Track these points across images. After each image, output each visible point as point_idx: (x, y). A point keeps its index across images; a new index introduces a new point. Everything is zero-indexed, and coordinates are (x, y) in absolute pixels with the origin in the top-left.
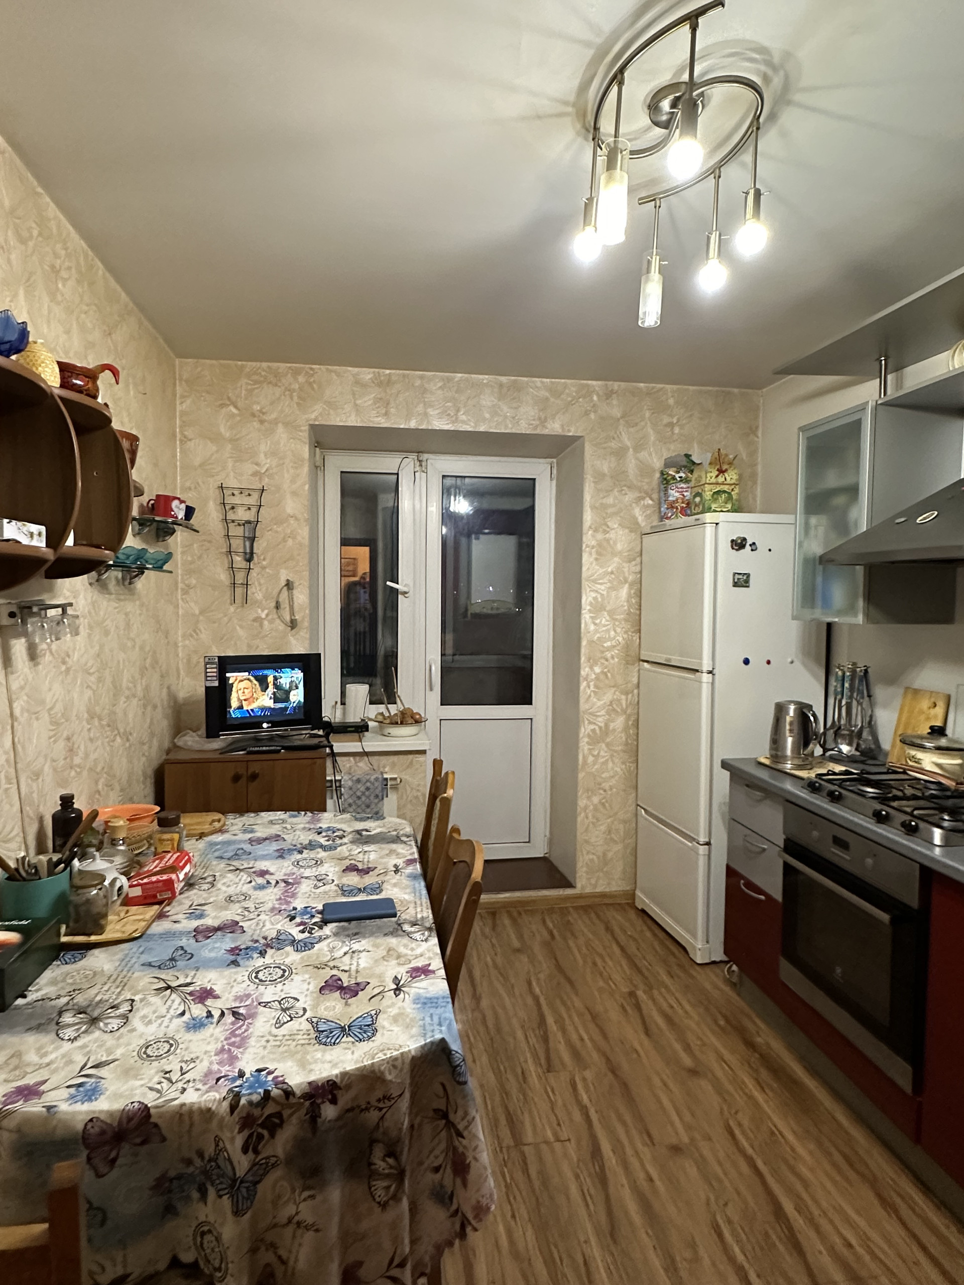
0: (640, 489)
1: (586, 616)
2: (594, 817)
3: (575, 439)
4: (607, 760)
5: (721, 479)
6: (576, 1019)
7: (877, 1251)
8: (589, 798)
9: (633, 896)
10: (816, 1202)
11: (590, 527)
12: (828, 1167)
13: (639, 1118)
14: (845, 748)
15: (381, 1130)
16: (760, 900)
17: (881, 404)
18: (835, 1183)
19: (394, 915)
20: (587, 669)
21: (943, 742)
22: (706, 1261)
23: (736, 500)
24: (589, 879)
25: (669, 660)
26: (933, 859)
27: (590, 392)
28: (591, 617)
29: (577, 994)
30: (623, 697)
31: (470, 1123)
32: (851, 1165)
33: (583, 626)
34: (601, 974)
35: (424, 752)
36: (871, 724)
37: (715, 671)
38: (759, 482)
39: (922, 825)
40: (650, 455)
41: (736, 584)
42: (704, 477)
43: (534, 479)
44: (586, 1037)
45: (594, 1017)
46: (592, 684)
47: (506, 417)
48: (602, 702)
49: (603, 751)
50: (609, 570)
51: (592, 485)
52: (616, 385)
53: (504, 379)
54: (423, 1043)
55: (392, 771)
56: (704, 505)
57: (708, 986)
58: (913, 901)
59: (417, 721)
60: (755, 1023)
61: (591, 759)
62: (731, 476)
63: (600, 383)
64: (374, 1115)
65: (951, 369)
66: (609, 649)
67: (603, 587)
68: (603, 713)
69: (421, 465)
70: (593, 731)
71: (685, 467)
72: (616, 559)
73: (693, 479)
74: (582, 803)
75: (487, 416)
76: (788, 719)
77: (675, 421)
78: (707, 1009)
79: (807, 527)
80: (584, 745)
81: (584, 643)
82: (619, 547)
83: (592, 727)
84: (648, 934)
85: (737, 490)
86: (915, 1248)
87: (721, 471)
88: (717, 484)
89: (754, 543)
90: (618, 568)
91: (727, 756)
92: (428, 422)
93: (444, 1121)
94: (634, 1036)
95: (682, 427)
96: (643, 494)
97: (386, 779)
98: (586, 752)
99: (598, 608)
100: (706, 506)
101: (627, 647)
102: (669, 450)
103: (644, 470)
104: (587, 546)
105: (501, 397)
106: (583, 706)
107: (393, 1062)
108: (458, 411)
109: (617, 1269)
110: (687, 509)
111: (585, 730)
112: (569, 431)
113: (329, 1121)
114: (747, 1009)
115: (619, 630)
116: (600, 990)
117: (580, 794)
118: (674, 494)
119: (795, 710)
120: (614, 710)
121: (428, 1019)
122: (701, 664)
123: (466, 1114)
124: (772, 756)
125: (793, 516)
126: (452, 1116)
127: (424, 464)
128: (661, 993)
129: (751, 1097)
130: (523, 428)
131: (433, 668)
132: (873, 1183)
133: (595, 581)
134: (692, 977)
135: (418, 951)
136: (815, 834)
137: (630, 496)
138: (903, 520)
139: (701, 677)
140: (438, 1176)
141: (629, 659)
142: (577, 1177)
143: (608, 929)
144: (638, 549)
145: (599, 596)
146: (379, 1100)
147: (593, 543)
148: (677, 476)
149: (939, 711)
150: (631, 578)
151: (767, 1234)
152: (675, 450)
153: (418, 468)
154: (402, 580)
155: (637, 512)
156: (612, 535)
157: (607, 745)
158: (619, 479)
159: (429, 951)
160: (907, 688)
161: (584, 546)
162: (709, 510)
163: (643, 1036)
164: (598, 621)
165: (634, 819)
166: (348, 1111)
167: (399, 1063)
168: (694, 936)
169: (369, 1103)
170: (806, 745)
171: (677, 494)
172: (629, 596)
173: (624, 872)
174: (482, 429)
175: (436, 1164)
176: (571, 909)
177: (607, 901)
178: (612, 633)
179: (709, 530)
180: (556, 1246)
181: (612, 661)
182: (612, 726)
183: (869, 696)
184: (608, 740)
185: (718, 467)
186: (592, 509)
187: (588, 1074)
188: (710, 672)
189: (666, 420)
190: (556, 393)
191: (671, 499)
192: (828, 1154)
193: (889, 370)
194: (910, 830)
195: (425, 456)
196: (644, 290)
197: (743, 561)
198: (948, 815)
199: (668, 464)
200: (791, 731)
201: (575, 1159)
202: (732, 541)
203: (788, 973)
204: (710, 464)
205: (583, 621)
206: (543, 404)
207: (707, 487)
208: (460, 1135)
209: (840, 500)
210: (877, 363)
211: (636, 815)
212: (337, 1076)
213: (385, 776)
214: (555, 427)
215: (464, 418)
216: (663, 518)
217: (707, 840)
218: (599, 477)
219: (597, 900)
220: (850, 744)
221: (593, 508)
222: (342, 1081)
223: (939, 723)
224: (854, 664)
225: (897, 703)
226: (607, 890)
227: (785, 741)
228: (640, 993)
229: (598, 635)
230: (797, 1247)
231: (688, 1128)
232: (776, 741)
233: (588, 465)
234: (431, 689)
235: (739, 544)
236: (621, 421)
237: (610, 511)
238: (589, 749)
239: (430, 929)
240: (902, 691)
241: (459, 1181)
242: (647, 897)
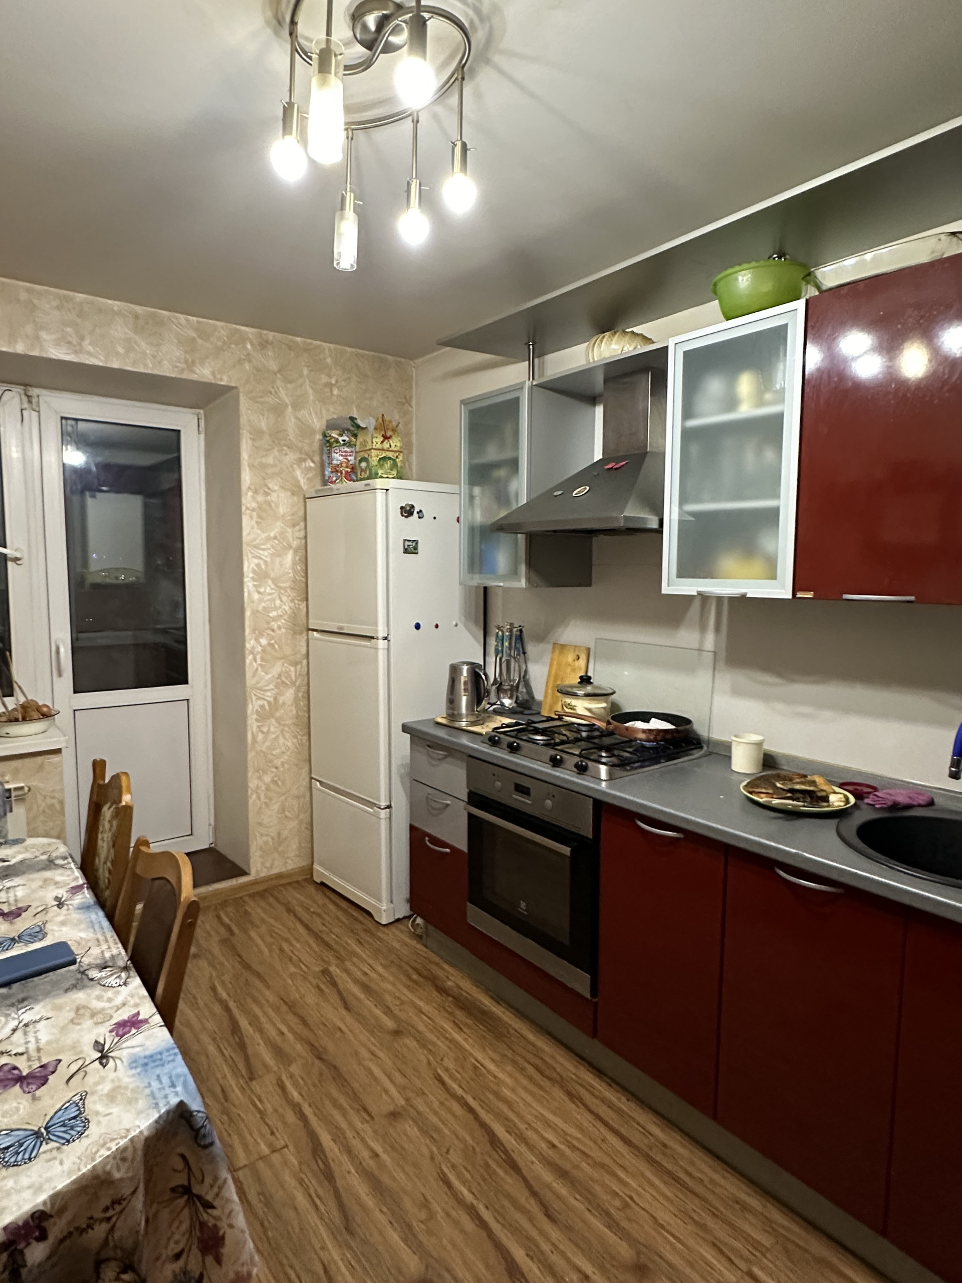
0: (300, 451)
1: (249, 584)
2: (266, 796)
3: (228, 389)
4: (277, 737)
5: (386, 445)
6: (272, 1014)
7: (575, 1143)
8: (260, 778)
9: (310, 869)
10: (521, 1117)
11: (249, 488)
12: (525, 1082)
13: (355, 1097)
14: (507, 702)
15: (111, 1244)
16: (446, 853)
17: (536, 385)
18: (533, 1094)
19: (73, 962)
20: (252, 642)
21: (589, 689)
22: (440, 1215)
23: (401, 467)
24: (263, 863)
25: (341, 628)
26: (604, 793)
27: (243, 339)
28: (254, 585)
29: (268, 987)
30: (292, 669)
31: (221, 1188)
32: (541, 1073)
33: (246, 595)
34: (291, 959)
35: (58, 751)
36: (525, 679)
37: (390, 638)
38: (414, 450)
39: (590, 764)
40: (310, 414)
41: (406, 551)
42: (370, 443)
43: (179, 431)
44: (285, 1030)
45: (291, 1006)
46: (258, 657)
47: (145, 354)
48: (270, 676)
49: (273, 726)
50: (272, 534)
51: (250, 441)
52: (271, 335)
53: (139, 309)
54: (156, 1116)
55: (15, 779)
56: (370, 471)
57: (397, 945)
58: (588, 831)
59: (46, 714)
60: (442, 969)
61: (260, 737)
62: (395, 443)
63: (253, 330)
64: (101, 1230)
65: (591, 360)
66: (274, 619)
67: (266, 553)
68: (271, 686)
69: (30, 402)
70: (262, 707)
71: (348, 430)
72: (279, 524)
73: (358, 443)
74: (253, 783)
75: (121, 350)
76: (463, 680)
77: (333, 381)
78: (400, 967)
79: (472, 498)
80: (252, 723)
81: (248, 613)
82: (281, 510)
83: (260, 702)
84: (331, 906)
85: (401, 458)
86: (603, 1129)
87: (386, 438)
88: (383, 450)
89: (421, 511)
90: (282, 533)
91: (409, 719)
92: (42, 348)
93: (186, 1197)
94: (334, 1015)
95: (339, 388)
96: (304, 456)
97: (9, 790)
98: (255, 729)
99: (261, 576)
100: (373, 471)
101: (294, 616)
102: (328, 410)
103: (305, 430)
104: (247, 508)
105: (138, 330)
106: (250, 681)
107: (121, 1156)
108: (82, 338)
109: (359, 1262)
110: (353, 473)
111: (253, 706)
112: (221, 380)
113: (40, 1265)
114: (436, 959)
115: (284, 598)
116: (292, 976)
117: (250, 775)
118: (338, 458)
119: (468, 670)
120: (283, 682)
121: (155, 1084)
122: (376, 631)
123: (216, 1179)
124: (448, 715)
125: (458, 486)
126: (196, 1189)
127: (34, 400)
128: (354, 964)
129: (452, 1041)
130: (166, 370)
131: (62, 650)
132: (561, 1082)
133: (257, 547)
134: (380, 939)
135: (119, 1000)
136: (498, 784)
137: (291, 457)
138: (560, 493)
139: (377, 644)
140: (181, 1262)
141: (297, 628)
142: (301, 1182)
143: (290, 910)
144: (301, 513)
145: (262, 563)
146: (106, 1209)
147: (254, 505)
148: (340, 439)
149: (582, 662)
150: (295, 544)
151: (487, 1166)
152: (334, 412)
153: (26, 405)
154: (12, 543)
155: (298, 473)
156: (273, 497)
157: (278, 720)
158: (277, 436)
159: (132, 996)
160: (554, 644)
161: (243, 508)
162: (376, 476)
163: (344, 1012)
164: (262, 590)
165: (308, 794)
166: (62, 1241)
167: (129, 1154)
168: (379, 900)
169: (91, 1218)
170: (479, 702)
171: (341, 458)
172: (294, 563)
173: (300, 848)
174: (115, 365)
175: (177, 1251)
176: (246, 899)
177: (283, 881)
178: (278, 602)
179: (380, 495)
180: (291, 1267)
181: (279, 632)
182: (281, 700)
183: (524, 653)
184: (278, 714)
185: (383, 432)
186: (250, 469)
187: (294, 1069)
188: (385, 638)
189: (324, 379)
190: (204, 334)
191: (335, 462)
192: (522, 1070)
193: (535, 356)
194: (582, 769)
195: (34, 392)
196: (339, 227)
197: (412, 528)
198: (606, 752)
199: (331, 426)
200: (465, 690)
201: (296, 1163)
202: (402, 508)
203: (477, 917)
204: (376, 429)
205: (246, 590)
206: (189, 345)
207: (374, 453)
208: (208, 1206)
209: (502, 473)
210: (526, 347)
211: (311, 787)
212: (45, 1203)
213: (7, 786)
214: (204, 373)
215: (90, 349)
216: (325, 482)
217: (388, 803)
218: (257, 434)
219: (275, 882)
220: (511, 698)
221: (251, 466)
222: (53, 1205)
223: (583, 674)
224: (511, 624)
225: (547, 659)
226: (284, 870)
227: (461, 700)
228: (333, 969)
229: (263, 604)
230: (514, 1166)
231: (402, 1089)
232: (452, 701)
233: (243, 420)
234: (60, 675)
235: (407, 511)
236: (278, 376)
237: (269, 471)
238: (259, 727)
239: (125, 968)
240: (550, 647)
241: (210, 1260)
242: (326, 869)
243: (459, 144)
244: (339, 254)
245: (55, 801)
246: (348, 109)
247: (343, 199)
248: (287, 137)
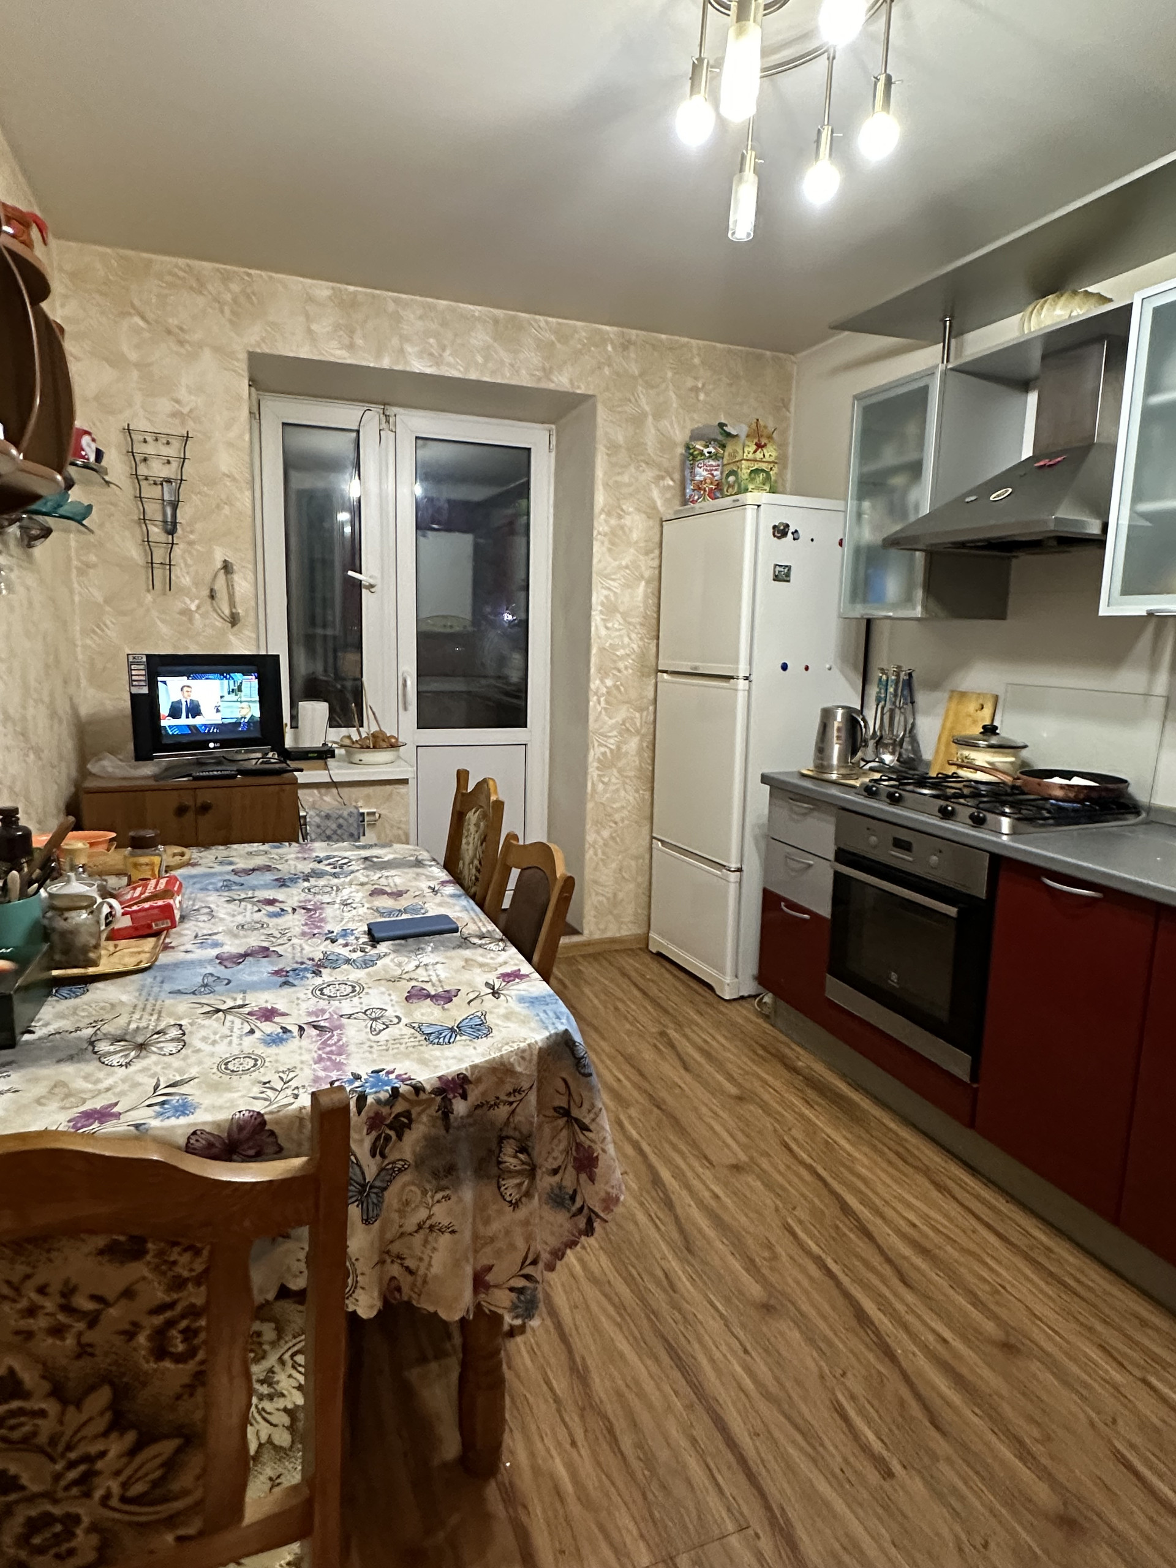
0: (659, 466)
1: (597, 618)
2: (604, 853)
3: (586, 398)
4: (617, 790)
5: (759, 455)
6: (608, 1062)
7: (939, 1226)
8: (598, 832)
9: (647, 938)
10: (877, 1194)
11: (603, 510)
12: (884, 1165)
13: (694, 1145)
14: (888, 758)
15: (512, 1125)
16: (805, 920)
17: (952, 369)
18: (892, 1177)
19: (456, 930)
20: (598, 682)
21: (994, 741)
22: (784, 1258)
23: (776, 482)
24: (597, 924)
25: (696, 668)
26: (1004, 846)
27: (604, 340)
28: (603, 619)
29: (603, 1038)
30: (638, 715)
31: (597, 1115)
32: (905, 1162)
33: (593, 629)
34: (626, 1018)
35: (405, 782)
36: (911, 732)
37: (752, 678)
38: (790, 466)
39: (989, 816)
40: (671, 424)
41: (777, 578)
42: (741, 452)
43: (529, 449)
44: (621, 1077)
45: (629, 1059)
46: (602, 699)
47: (502, 362)
48: (613, 721)
49: (613, 776)
50: (624, 563)
51: (605, 457)
52: (633, 333)
53: (499, 313)
54: (548, 1034)
55: (367, 805)
56: (739, 486)
57: (740, 1021)
58: (982, 893)
59: (393, 745)
60: (793, 1049)
61: (600, 787)
62: (770, 452)
63: (615, 329)
64: (503, 1111)
65: (1026, 332)
66: (621, 658)
67: (616, 584)
68: (615, 733)
69: (388, 421)
70: (604, 754)
71: (715, 440)
72: (632, 550)
73: (726, 454)
74: (590, 837)
75: (480, 360)
76: (836, 725)
77: (700, 385)
78: (742, 1040)
79: (859, 514)
80: (593, 772)
81: (594, 650)
82: (635, 536)
83: (603, 749)
84: (667, 975)
85: (775, 470)
86: (974, 1222)
87: (759, 446)
88: (755, 460)
89: (796, 531)
90: (634, 562)
91: (769, 769)
92: (406, 362)
93: (565, 1119)
94: (672, 1072)
95: (707, 394)
96: (663, 473)
97: (363, 814)
98: (595, 778)
99: (611, 609)
100: (743, 486)
101: (642, 656)
102: (692, 419)
103: (665, 443)
104: (599, 533)
105: (497, 337)
106: (592, 725)
107: (522, 1054)
108: (444, 349)
110: (718, 490)
111: (595, 753)
112: (579, 387)
113: (462, 1118)
114: (783, 1038)
115: (633, 636)
116: (629, 1033)
117: (588, 827)
118: (701, 473)
119: (843, 714)
120: (628, 730)
121: (542, 1015)
122: (737, 669)
123: (593, 1106)
124: (816, 767)
125: (842, 503)
126: (575, 1113)
127: (392, 420)
128: (693, 1031)
129: (802, 1115)
130: (524, 380)
131: (409, 683)
132: (926, 1172)
133: (607, 577)
134: (721, 1012)
135: (501, 959)
136: (873, 839)
137: (650, 474)
138: (973, 498)
139: (737, 684)
140: (557, 1178)
141: (647, 670)
143: (624, 974)
144: (657, 539)
145: (612, 595)
146: (509, 1095)
147: (607, 529)
148: (706, 451)
149: (987, 712)
150: (647, 574)
151: (837, 1227)
152: (701, 420)
153: (384, 425)
154: (367, 570)
155: (655, 494)
156: (627, 521)
157: (620, 771)
158: (635, 449)
159: (511, 958)
160: (952, 691)
161: (595, 533)
162: (746, 490)
163: (682, 1071)
164: (610, 625)
165: (647, 856)
166: (477, 1107)
167: (527, 1055)
168: (721, 970)
169: (498, 1098)
170: (854, 753)
171: (705, 473)
172: (646, 596)
173: (636, 914)
174: (473, 376)
175: (555, 1166)
176: (579, 959)
177: (617, 947)
178: (626, 640)
179: (750, 512)
181: (625, 672)
182: (624, 748)
183: (913, 702)
184: (620, 765)
185: (756, 440)
186: (604, 488)
187: (633, 1112)
188: (746, 678)
189: (690, 383)
190: (564, 338)
191: (697, 478)
192: (881, 1154)
193: (953, 333)
194: (978, 822)
195: (392, 410)
196: (736, 192)
197: (785, 551)
198: (1011, 807)
199: (695, 436)
200: (838, 738)
202: (775, 527)
203: (837, 991)
204: (748, 436)
205: (593, 624)
206: (546, 349)
207: (744, 464)
208: (585, 1128)
209: (898, 481)
210: (941, 324)
211: (651, 848)
212: (466, 1069)
213: (361, 811)
214: (562, 381)
215: (451, 360)
216: (685, 502)
217: (739, 866)
218: (613, 448)
219: (607, 947)
220: (893, 753)
221: (606, 485)
222: (472, 1074)
223: (987, 724)
224: (899, 667)
225: (941, 710)
226: (618, 935)
227: (832, 749)
228: (672, 1033)
229: (610, 641)
230: (866, 1233)
231: (745, 1148)
232: (822, 750)
233: (600, 433)
234: (405, 709)
235: (781, 531)
236: (640, 381)
237: (625, 490)
238: (599, 776)
239: (501, 940)
240: (946, 695)
241: (583, 1177)
242: (663, 937)
243: (883, 78)
244: (736, 222)
245: (400, 832)
246: (765, 53)
247: (743, 157)
248: (694, 97)
